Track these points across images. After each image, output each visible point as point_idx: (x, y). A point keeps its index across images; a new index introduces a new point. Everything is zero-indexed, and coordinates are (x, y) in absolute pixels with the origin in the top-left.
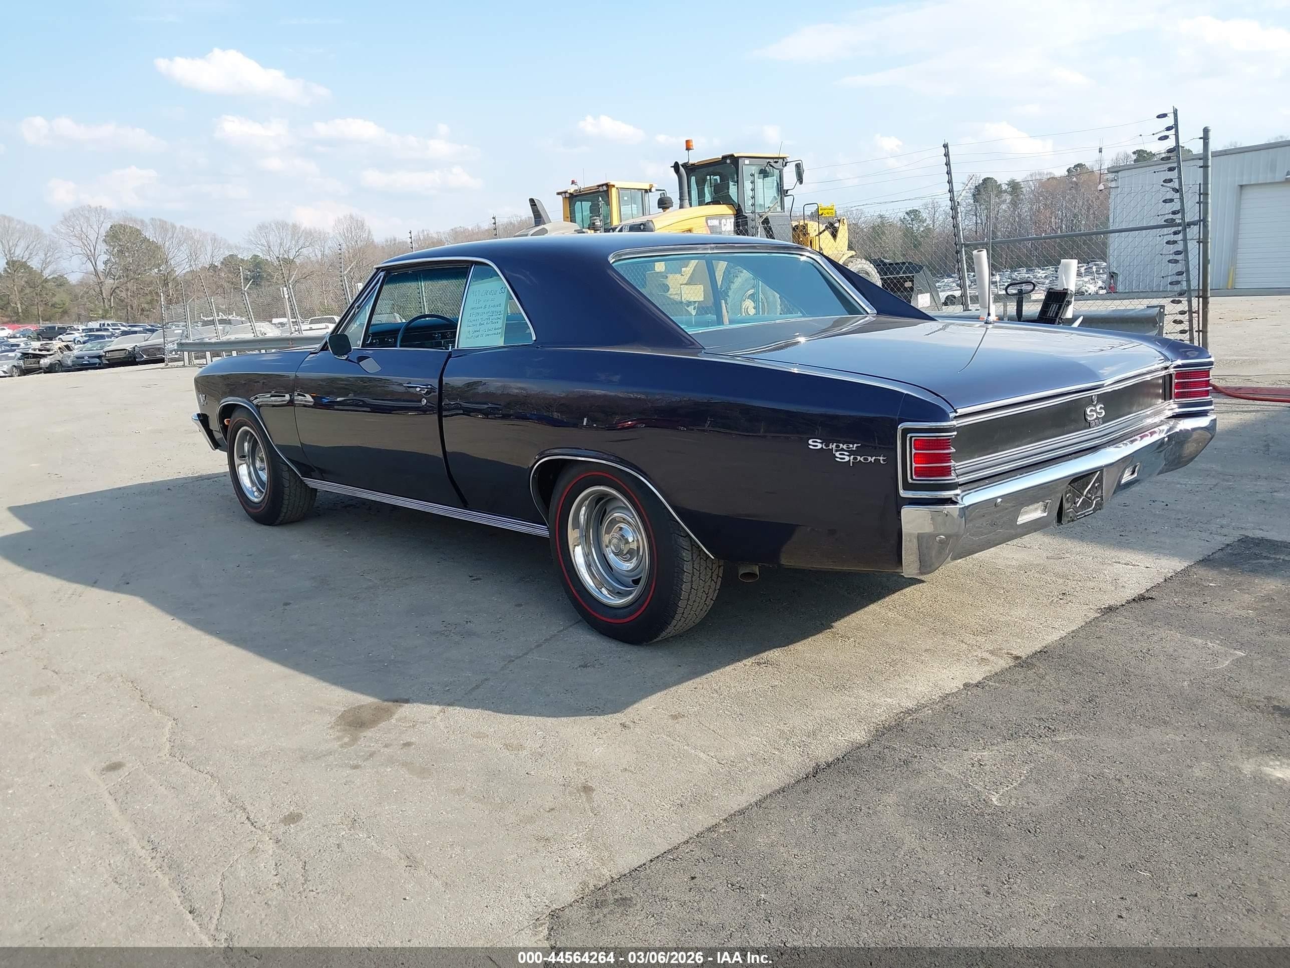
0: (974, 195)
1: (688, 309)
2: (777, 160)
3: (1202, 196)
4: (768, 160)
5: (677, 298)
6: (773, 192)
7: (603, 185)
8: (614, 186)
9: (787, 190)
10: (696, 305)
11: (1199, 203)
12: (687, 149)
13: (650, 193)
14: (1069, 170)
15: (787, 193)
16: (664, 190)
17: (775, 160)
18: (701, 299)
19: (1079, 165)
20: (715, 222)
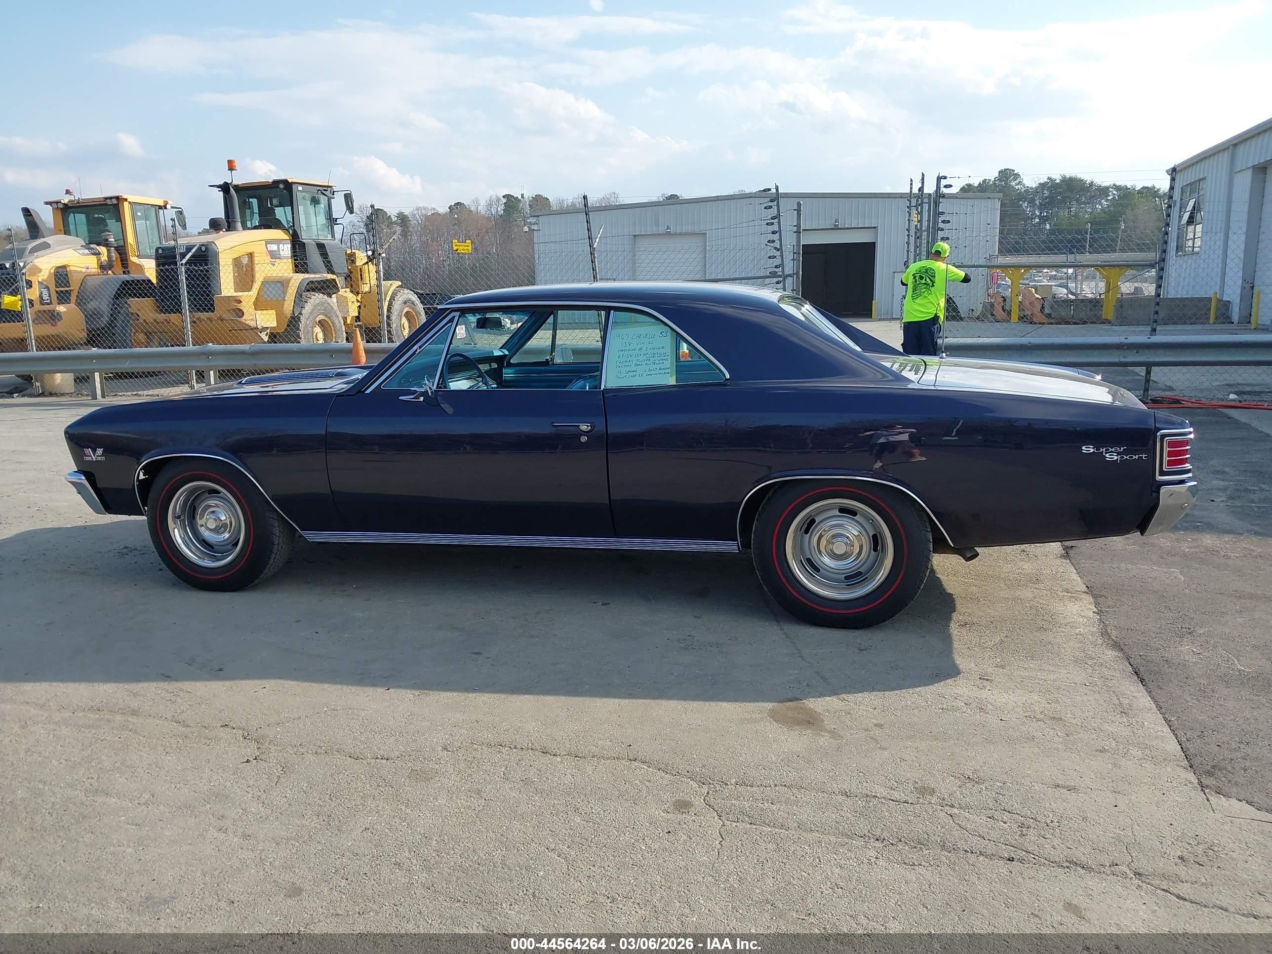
0: (366, 225)
1: (261, 335)
2: (326, 189)
3: (795, 255)
4: (318, 188)
5: (252, 324)
6: (322, 219)
7: (111, 198)
8: (126, 200)
9: (337, 219)
10: (268, 331)
11: (793, 260)
12: (229, 170)
13: (165, 210)
14: (450, 208)
15: (336, 221)
16: (180, 208)
17: (324, 188)
18: (274, 324)
19: (458, 204)
20: (274, 247)
